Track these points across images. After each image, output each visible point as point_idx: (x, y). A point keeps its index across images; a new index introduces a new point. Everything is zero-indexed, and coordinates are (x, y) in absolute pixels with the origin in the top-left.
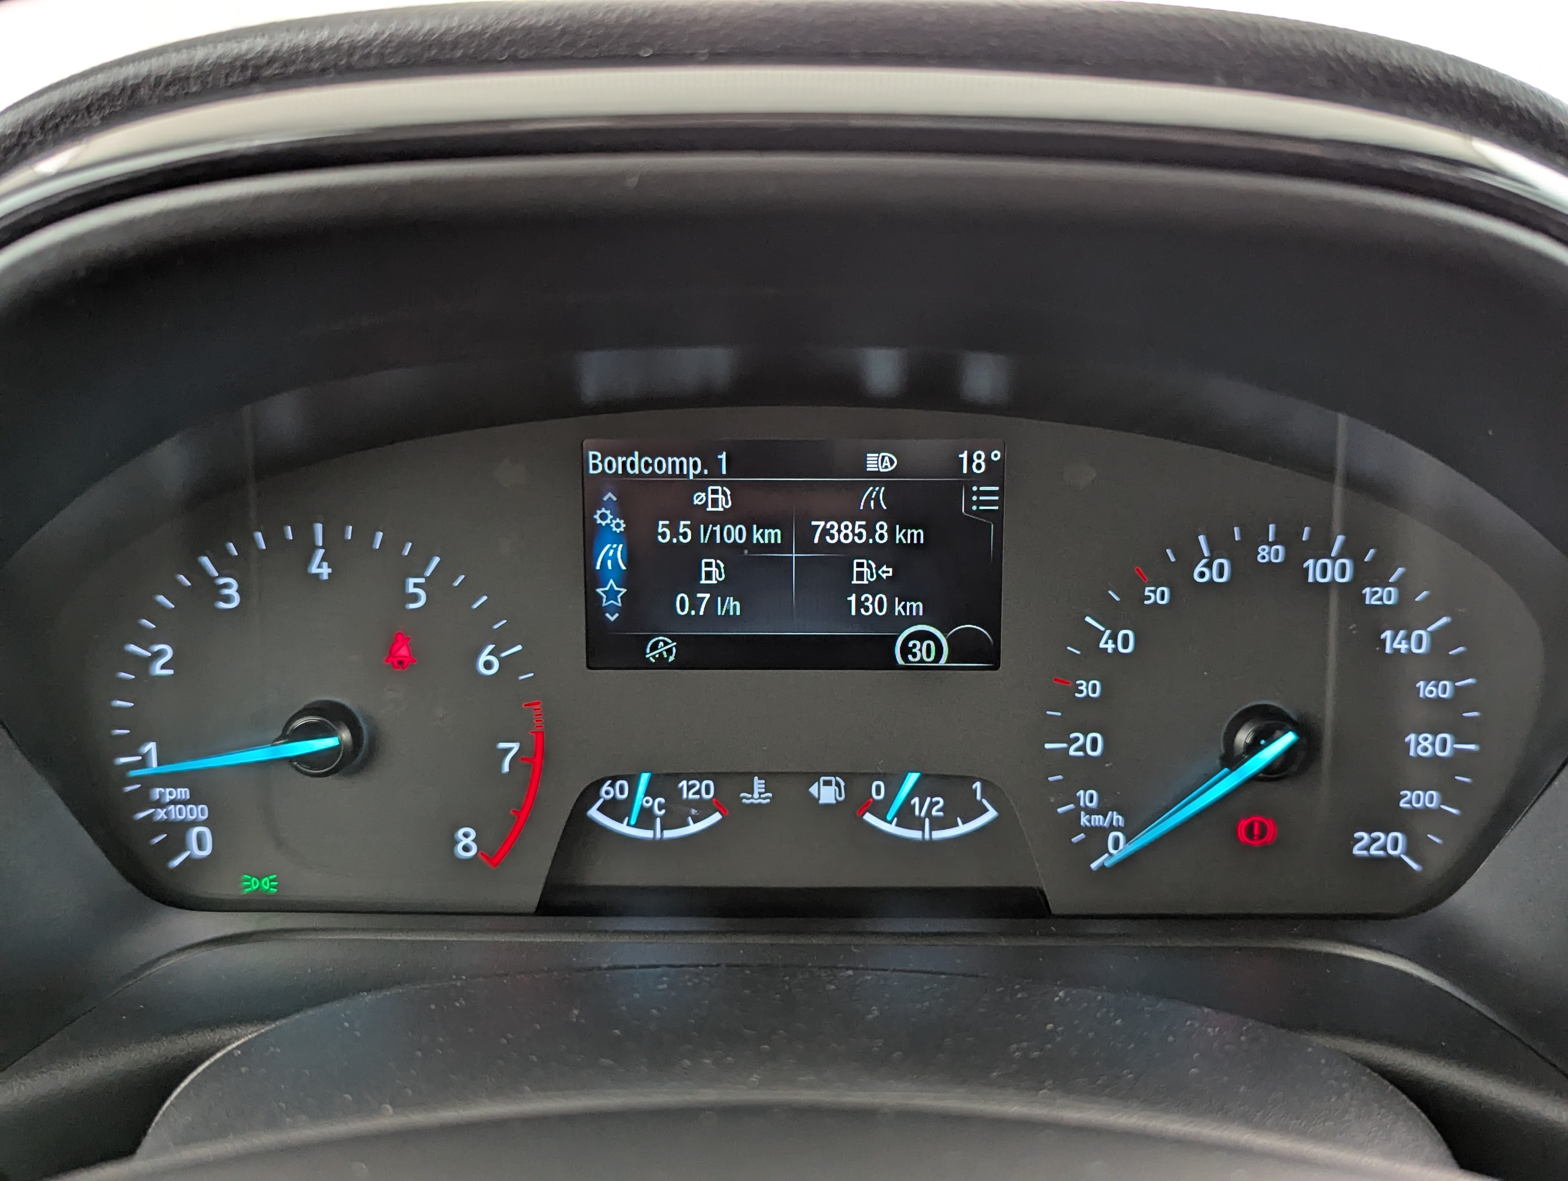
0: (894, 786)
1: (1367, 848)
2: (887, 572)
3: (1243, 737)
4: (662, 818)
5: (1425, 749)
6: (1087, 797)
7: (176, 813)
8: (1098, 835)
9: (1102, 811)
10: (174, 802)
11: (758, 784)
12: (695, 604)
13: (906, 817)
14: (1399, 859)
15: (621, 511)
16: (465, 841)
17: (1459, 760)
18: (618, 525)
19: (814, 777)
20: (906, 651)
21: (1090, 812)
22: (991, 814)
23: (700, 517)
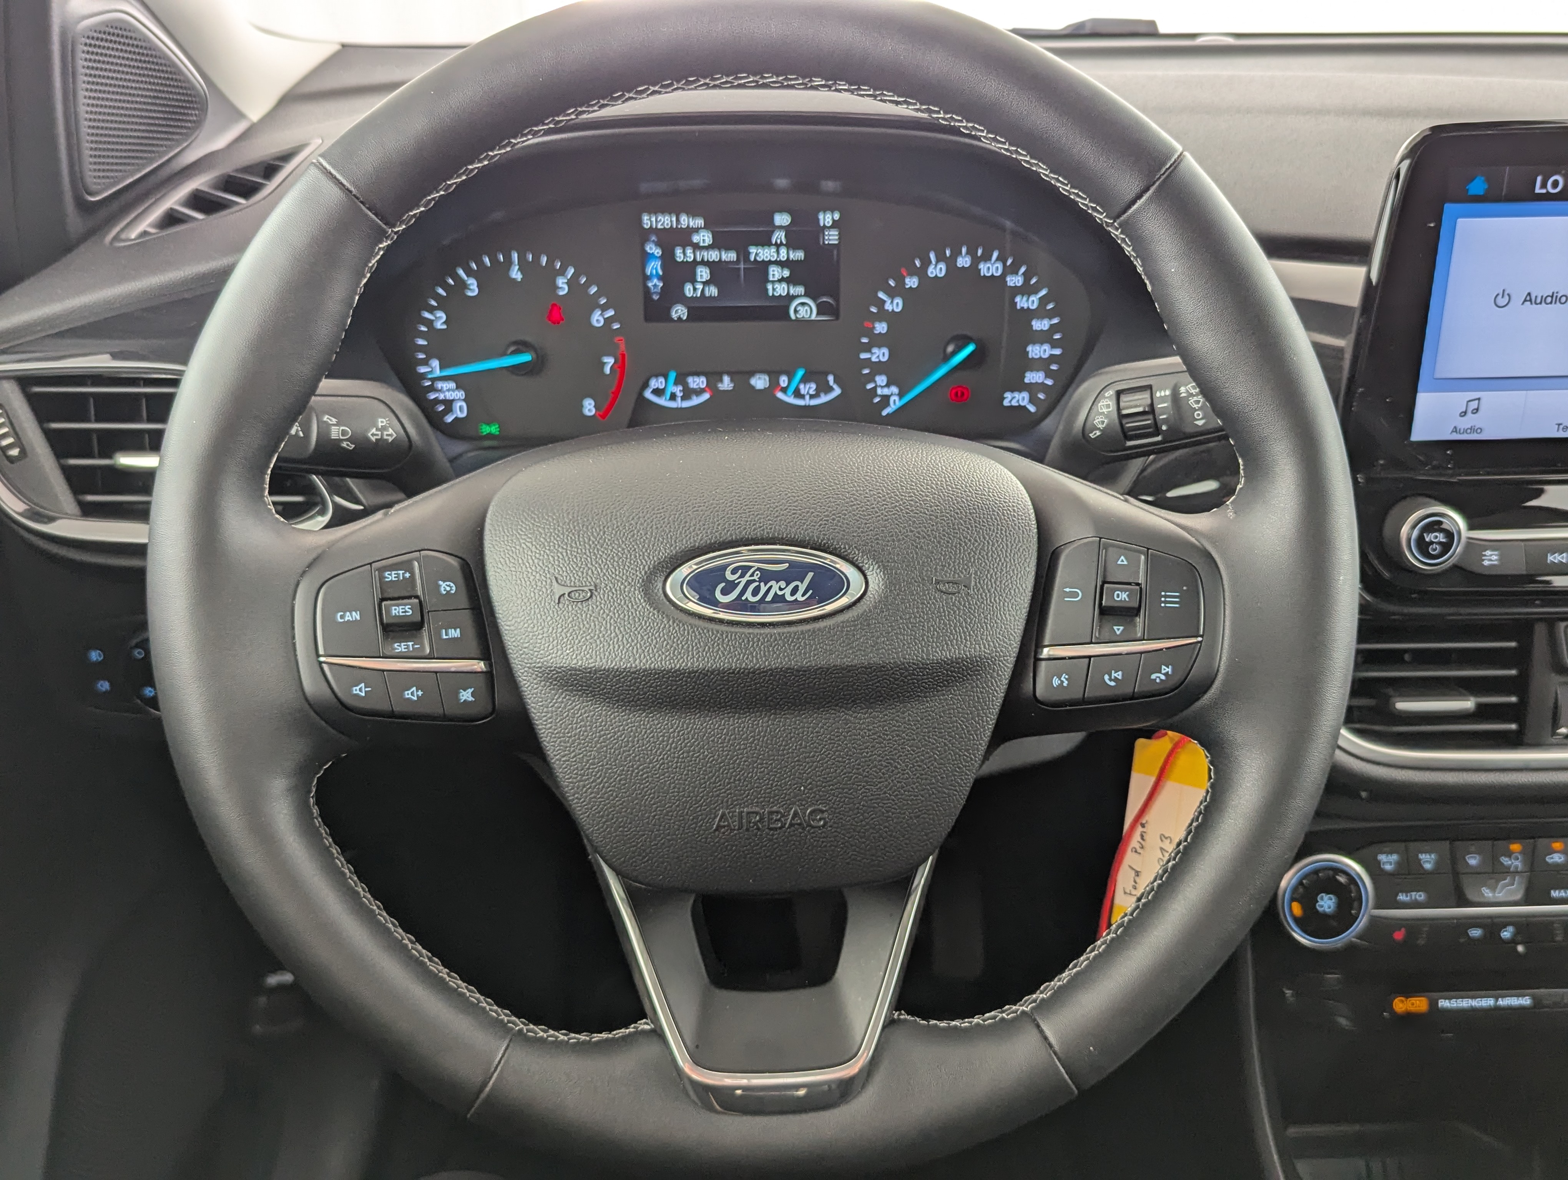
0: (791, 376)
1: (1010, 401)
2: (786, 273)
3: (950, 349)
4: (681, 397)
5: (1036, 354)
6: (881, 380)
7: (449, 396)
8: (886, 399)
9: (888, 385)
10: (448, 390)
11: (726, 379)
12: (695, 289)
13: (797, 394)
14: (1025, 407)
15: (658, 244)
16: (589, 407)
17: (1052, 359)
18: (658, 252)
19: (752, 373)
20: (796, 311)
21: (882, 387)
22: (837, 391)
23: (696, 247)
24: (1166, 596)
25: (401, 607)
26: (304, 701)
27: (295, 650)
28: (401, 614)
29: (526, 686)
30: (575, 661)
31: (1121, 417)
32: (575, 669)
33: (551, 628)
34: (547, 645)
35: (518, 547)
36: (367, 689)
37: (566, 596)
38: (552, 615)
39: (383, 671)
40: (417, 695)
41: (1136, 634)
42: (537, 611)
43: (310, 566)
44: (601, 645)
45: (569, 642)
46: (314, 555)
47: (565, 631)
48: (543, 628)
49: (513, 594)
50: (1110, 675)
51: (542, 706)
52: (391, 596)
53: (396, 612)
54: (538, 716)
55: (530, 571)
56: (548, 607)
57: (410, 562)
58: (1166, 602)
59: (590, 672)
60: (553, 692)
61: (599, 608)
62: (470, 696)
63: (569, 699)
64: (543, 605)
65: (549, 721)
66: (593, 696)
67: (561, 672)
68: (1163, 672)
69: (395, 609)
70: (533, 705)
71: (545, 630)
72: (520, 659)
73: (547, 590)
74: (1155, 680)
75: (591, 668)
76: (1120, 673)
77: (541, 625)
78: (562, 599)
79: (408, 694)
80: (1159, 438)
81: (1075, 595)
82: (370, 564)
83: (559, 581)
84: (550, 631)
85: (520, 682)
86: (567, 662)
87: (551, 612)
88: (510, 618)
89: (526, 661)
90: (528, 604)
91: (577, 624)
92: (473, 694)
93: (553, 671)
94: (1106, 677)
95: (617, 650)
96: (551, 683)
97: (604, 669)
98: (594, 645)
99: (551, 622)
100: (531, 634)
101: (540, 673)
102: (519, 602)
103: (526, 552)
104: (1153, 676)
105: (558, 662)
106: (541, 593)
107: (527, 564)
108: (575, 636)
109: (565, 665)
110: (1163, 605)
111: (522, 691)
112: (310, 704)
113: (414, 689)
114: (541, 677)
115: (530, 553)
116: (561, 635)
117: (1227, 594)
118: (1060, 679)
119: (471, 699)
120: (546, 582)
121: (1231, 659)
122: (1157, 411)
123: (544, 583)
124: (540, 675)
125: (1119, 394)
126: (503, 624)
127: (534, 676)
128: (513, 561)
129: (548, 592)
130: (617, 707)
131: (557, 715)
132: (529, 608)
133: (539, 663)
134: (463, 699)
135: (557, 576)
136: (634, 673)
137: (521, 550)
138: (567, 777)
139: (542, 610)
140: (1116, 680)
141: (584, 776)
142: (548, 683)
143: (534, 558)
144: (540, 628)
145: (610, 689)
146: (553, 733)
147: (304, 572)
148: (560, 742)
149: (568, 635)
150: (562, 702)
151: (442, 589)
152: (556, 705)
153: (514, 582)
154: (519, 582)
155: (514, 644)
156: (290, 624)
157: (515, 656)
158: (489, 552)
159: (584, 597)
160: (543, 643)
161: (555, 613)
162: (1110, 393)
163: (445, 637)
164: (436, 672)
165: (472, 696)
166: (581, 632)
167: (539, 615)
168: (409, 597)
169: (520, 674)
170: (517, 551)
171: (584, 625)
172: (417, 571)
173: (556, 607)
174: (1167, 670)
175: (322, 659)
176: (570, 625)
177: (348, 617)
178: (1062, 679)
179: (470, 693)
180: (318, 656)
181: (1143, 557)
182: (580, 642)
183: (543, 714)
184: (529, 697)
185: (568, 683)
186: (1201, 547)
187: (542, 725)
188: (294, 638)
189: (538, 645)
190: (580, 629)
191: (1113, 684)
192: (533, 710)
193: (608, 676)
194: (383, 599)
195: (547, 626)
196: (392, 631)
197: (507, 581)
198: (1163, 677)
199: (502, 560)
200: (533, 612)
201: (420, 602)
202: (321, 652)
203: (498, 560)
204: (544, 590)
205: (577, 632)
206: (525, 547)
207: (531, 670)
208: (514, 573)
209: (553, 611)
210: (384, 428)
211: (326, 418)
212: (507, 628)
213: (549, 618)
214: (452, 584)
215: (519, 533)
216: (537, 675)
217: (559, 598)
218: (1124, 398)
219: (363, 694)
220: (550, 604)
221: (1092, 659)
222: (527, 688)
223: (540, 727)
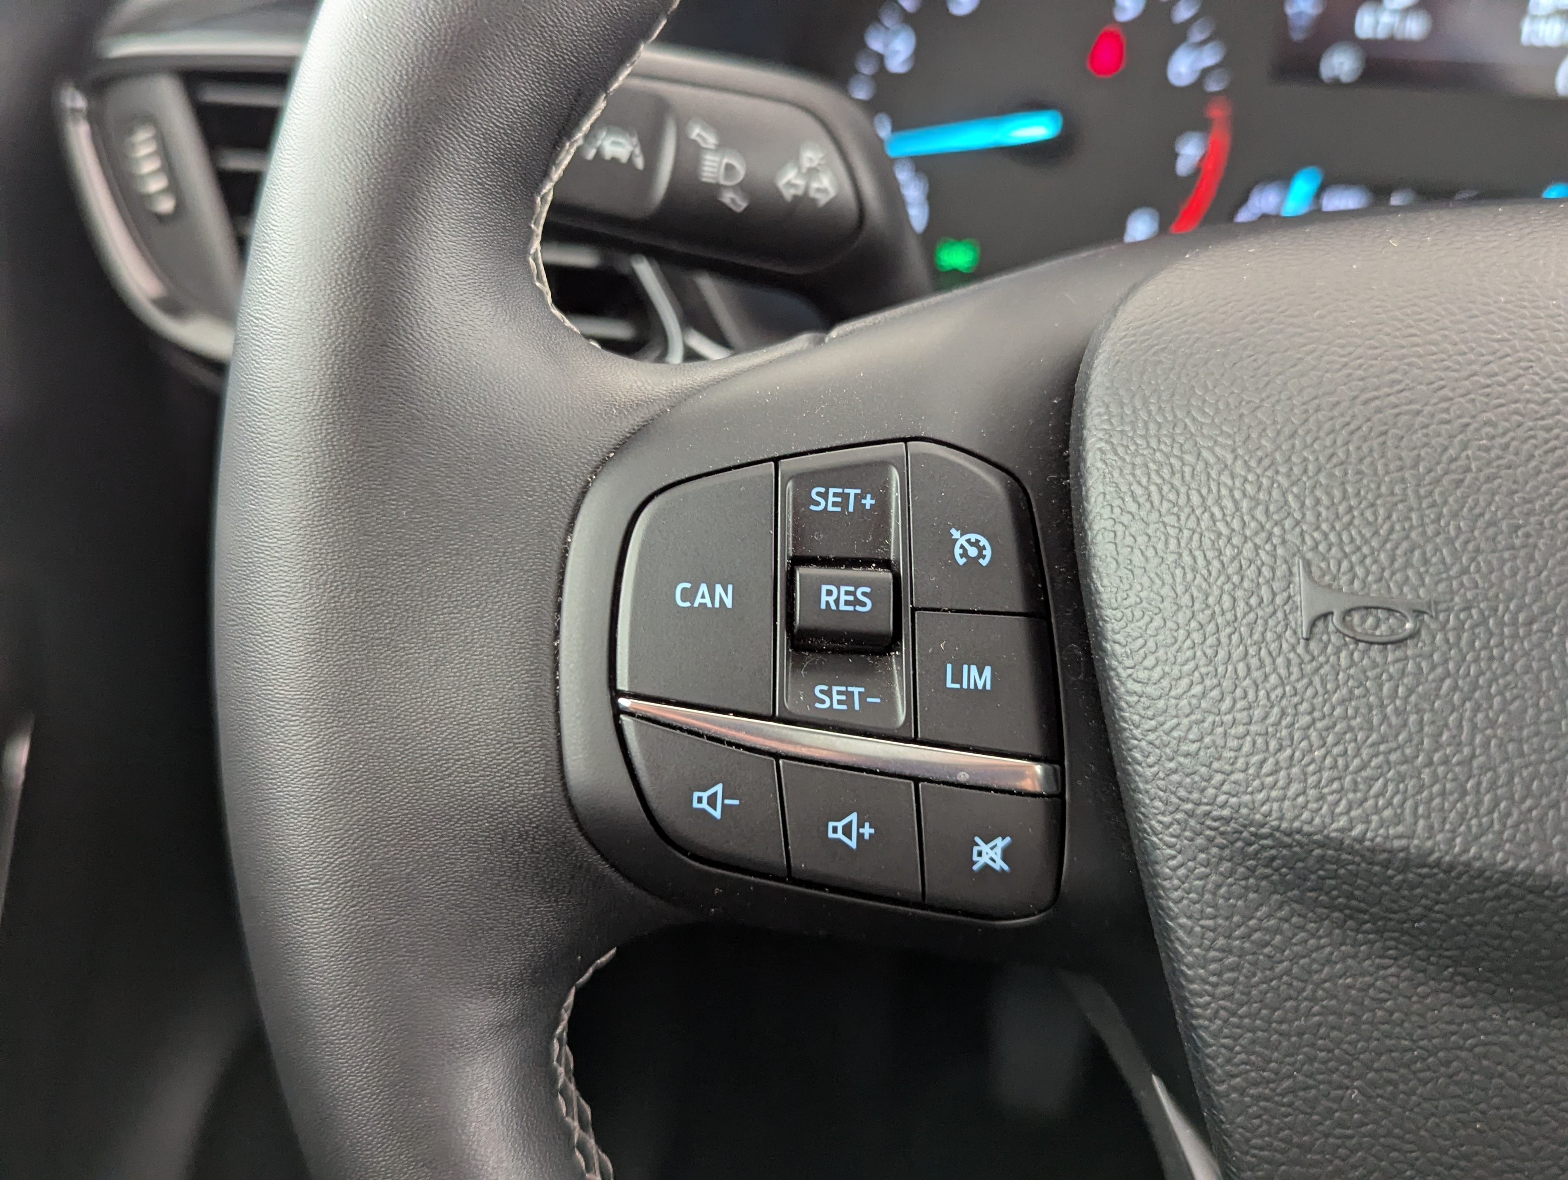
25: (843, 589)
26: (565, 810)
27: (556, 668)
28: (842, 607)
29: (1172, 863)
30: (1343, 822)
32: (1339, 846)
33: (1276, 710)
34: (1255, 759)
35: (1188, 458)
36: (727, 802)
37: (1335, 619)
38: (1283, 672)
39: (777, 756)
40: (860, 836)
42: (1237, 654)
43: (622, 447)
44: (1436, 788)
45: (1328, 761)
46: (634, 420)
47: (1319, 725)
48: (1250, 707)
49: (1166, 591)
51: (1213, 930)
52: (819, 553)
53: (831, 599)
54: (1196, 957)
55: (1224, 530)
56: (1273, 646)
57: (883, 465)
59: (1386, 865)
60: (1252, 896)
61: (1440, 670)
62: (998, 858)
63: (1302, 928)
64: (1256, 637)
65: (1228, 976)
66: (1379, 932)
67: (1290, 846)
69: (829, 593)
70: (1183, 920)
71: (1257, 713)
72: (1161, 783)
73: (1274, 595)
75: (1390, 851)
77: (1245, 696)
78: (1320, 624)
79: (835, 830)
82: (776, 460)
83: (1316, 572)
84: (1271, 719)
85: (1155, 847)
86: (1317, 821)
87: (1280, 661)
88: (1150, 661)
89: (1182, 793)
90: (1211, 628)
91: (1363, 710)
92: (1006, 855)
93: (1265, 837)
95: (1490, 812)
96: (1252, 870)
97: (1438, 864)
98: (1411, 784)
99: (1279, 691)
100: (1210, 719)
101: (1222, 834)
102: (1181, 618)
103: (1214, 474)
105: (1289, 815)
106: (1253, 601)
107: (1216, 510)
108: (1351, 747)
109: (1306, 828)
111: (1157, 875)
112: (575, 817)
113: (853, 817)
114: (1222, 848)
115: (1225, 478)
116: (1306, 737)
119: (999, 865)
120: (1273, 570)
123: (1266, 571)
124: (1220, 840)
126: (1124, 674)
127: (1200, 841)
128: (1172, 496)
129: (1279, 600)
130: (1451, 979)
131: (1254, 964)
132: (1211, 641)
133: (1223, 806)
134: (979, 862)
135: (1309, 555)
136: (1539, 892)
137: (1200, 467)
138: (1254, 1142)
139: (1252, 651)
141: (1310, 1151)
142: (1241, 870)
143: (1237, 494)
144: (1240, 705)
145: (1442, 922)
146: (1234, 1014)
147: (604, 462)
148: (1253, 1042)
149: (1330, 740)
150: (1278, 931)
151: (958, 551)
152: (1256, 936)
153: (1171, 558)
154: (1187, 559)
155: (1151, 737)
156: (551, 596)
157: (1149, 772)
158: (1099, 464)
159: (1393, 631)
160: (1246, 748)
161: (1295, 670)
163: (949, 685)
164: (917, 780)
165: (1005, 858)
166: (1374, 737)
167: (1241, 667)
168: (865, 563)
169: (1159, 827)
170: (1187, 469)
171: (1385, 718)
172: (895, 494)
173: (1300, 649)
175: (624, 702)
176: (1338, 711)
177: (703, 597)
179: (998, 850)
180: (615, 693)
182: (1364, 766)
183: (1212, 954)
184: (1176, 895)
185: (1306, 879)
187: (1205, 981)
188: (557, 634)
189: (1228, 754)
190: (1371, 729)
192: (1181, 933)
193: (1444, 886)
194: (798, 561)
195: (1263, 702)
196: (811, 650)
197: (1150, 553)
199: (1139, 491)
200: (1222, 654)
201: (897, 578)
202: (623, 684)
203: (1124, 488)
204: (1265, 592)
205: (1360, 736)
206: (1212, 460)
207: (1192, 822)
208: (1172, 531)
209: (1289, 663)
210: (812, 172)
211: (696, 132)
212: (1137, 687)
213: (1273, 679)
214: (984, 542)
215: (1194, 419)
216: (1211, 840)
217: (1313, 624)
219: (717, 814)
220: (1279, 637)
222: (1174, 869)
223: (1195, 987)
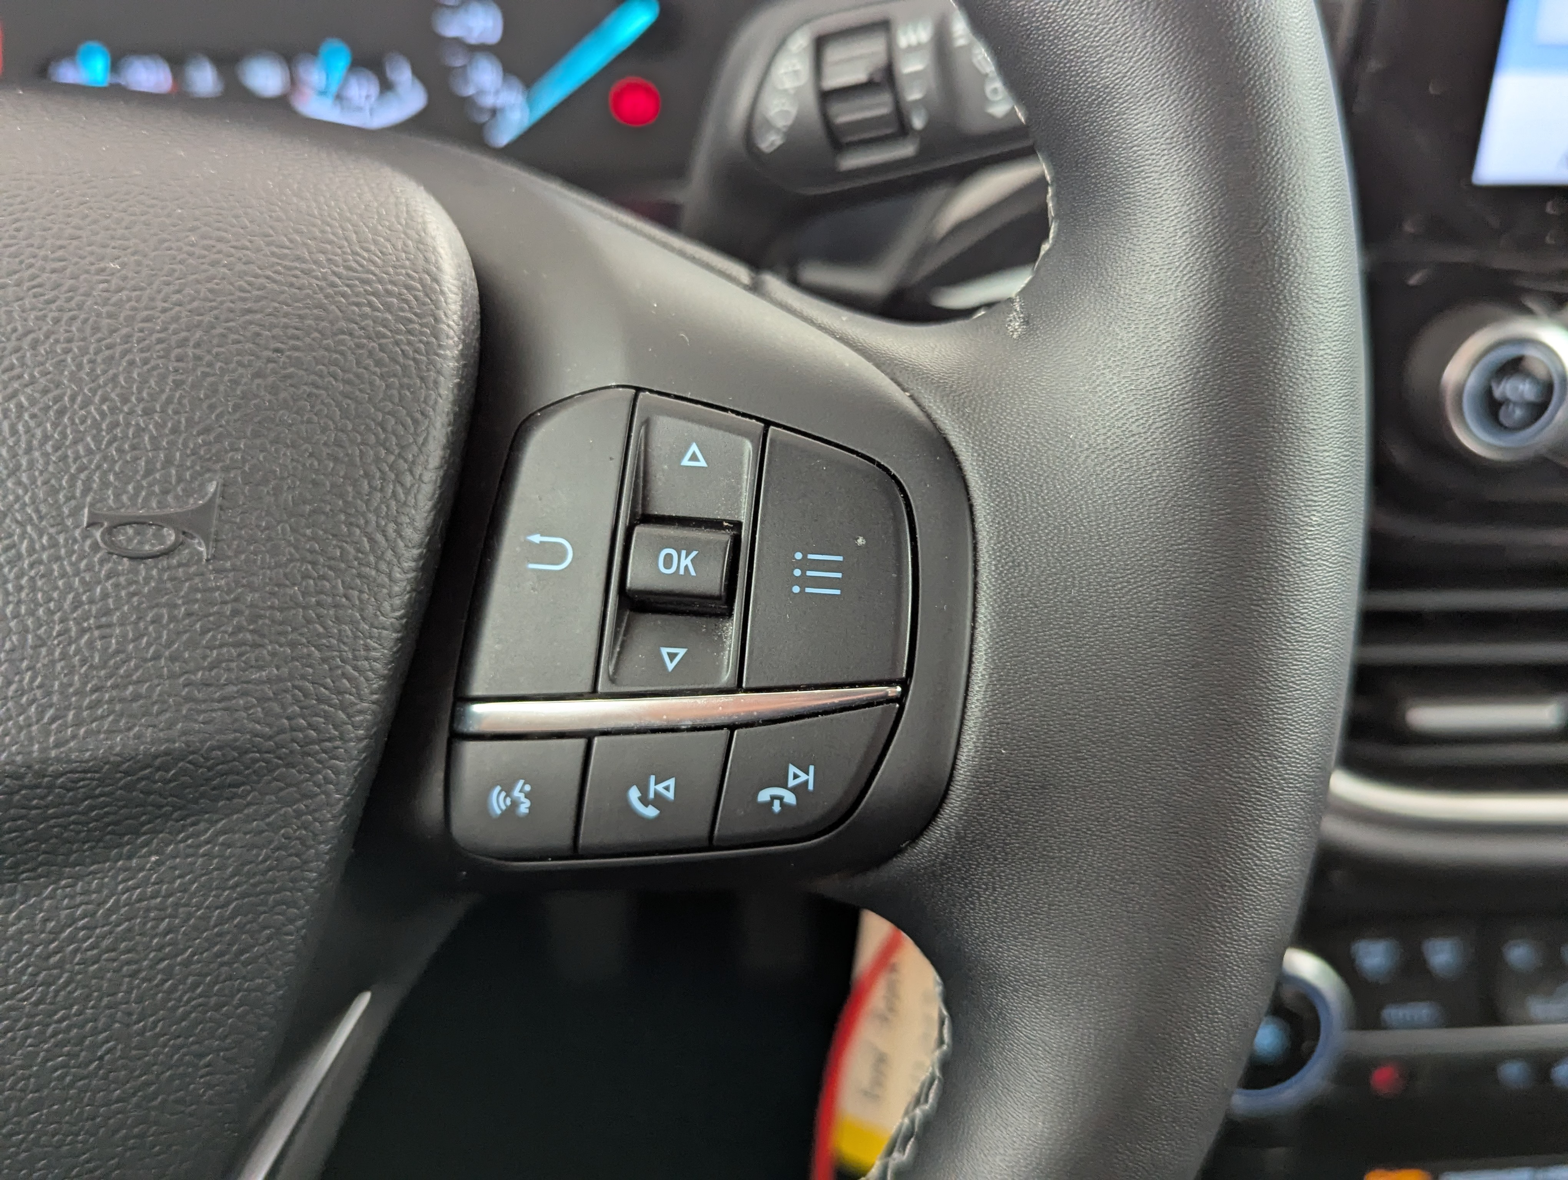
24: (806, 565)
31: (826, 97)
41: (718, 670)
50: (644, 790)
58: (804, 581)
68: (792, 783)
74: (770, 804)
76: (671, 782)
80: (906, 150)
81: (558, 554)
94: (634, 794)
104: (764, 796)
110: (796, 589)
117: (984, 558)
118: (509, 792)
121: (987, 750)
122: (902, 82)
125: (820, 44)
140: (659, 801)
162: (801, 42)
174: (803, 777)
178: (516, 793)
181: (748, 447)
186: (921, 417)
191: (651, 812)
198: (790, 798)
218: (834, 54)
221: (596, 740)
